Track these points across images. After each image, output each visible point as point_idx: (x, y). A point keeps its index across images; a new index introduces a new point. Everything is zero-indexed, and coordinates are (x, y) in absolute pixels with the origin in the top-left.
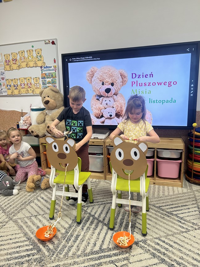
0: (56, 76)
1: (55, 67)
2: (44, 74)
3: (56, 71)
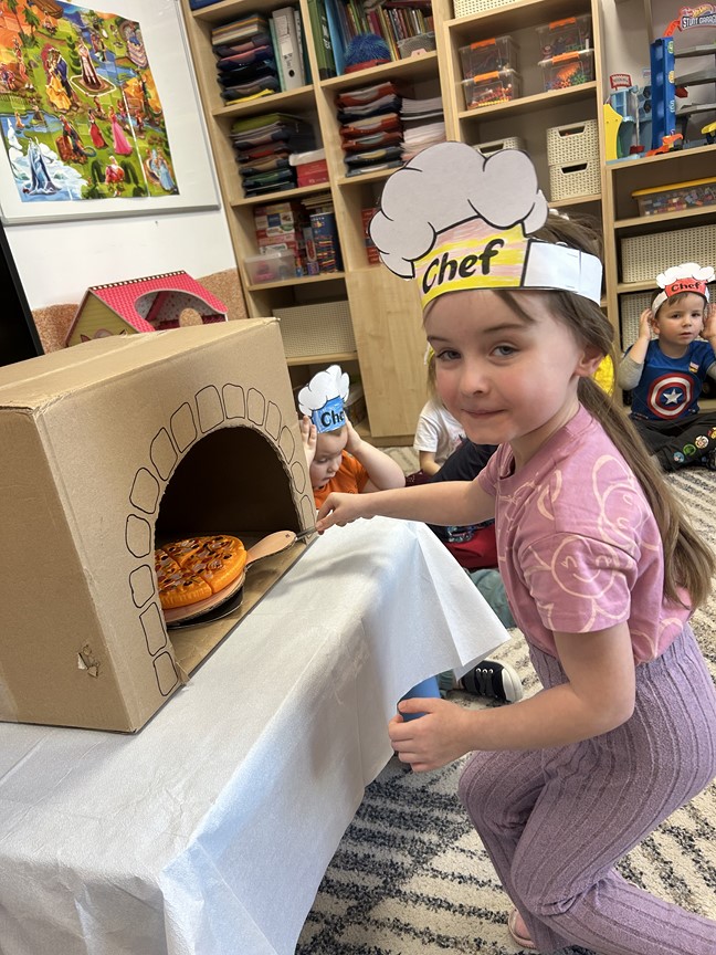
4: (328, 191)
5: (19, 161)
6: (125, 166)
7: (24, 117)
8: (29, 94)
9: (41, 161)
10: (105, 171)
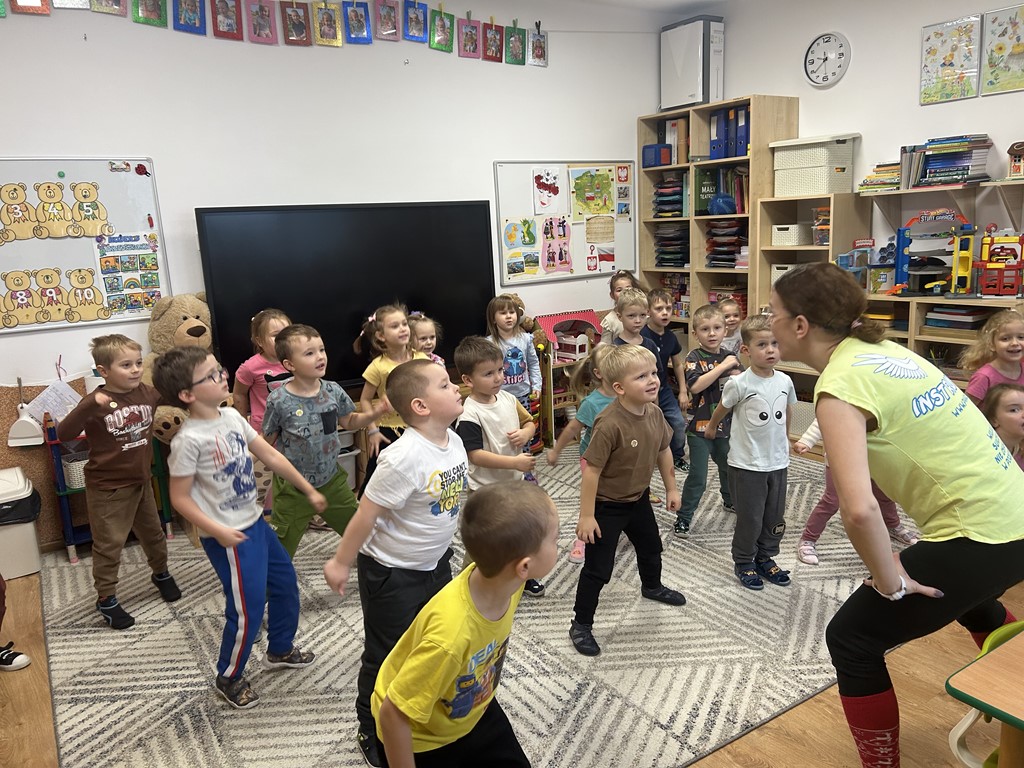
0: (156, 265)
2: (111, 260)
3: (154, 251)
4: (688, 275)
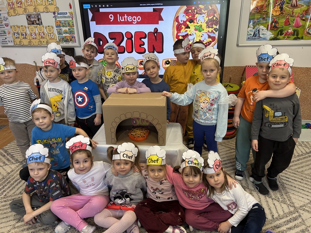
0: (73, 25)
1: (71, 13)
2: (59, 22)
3: (73, 19)
5: (251, 31)
6: (294, 31)
7: (257, 19)
8: (263, 13)
9: (259, 30)
10: (284, 32)
